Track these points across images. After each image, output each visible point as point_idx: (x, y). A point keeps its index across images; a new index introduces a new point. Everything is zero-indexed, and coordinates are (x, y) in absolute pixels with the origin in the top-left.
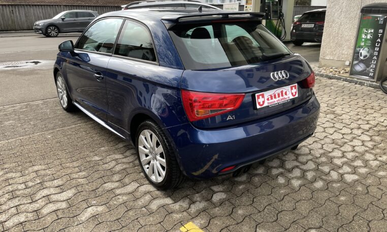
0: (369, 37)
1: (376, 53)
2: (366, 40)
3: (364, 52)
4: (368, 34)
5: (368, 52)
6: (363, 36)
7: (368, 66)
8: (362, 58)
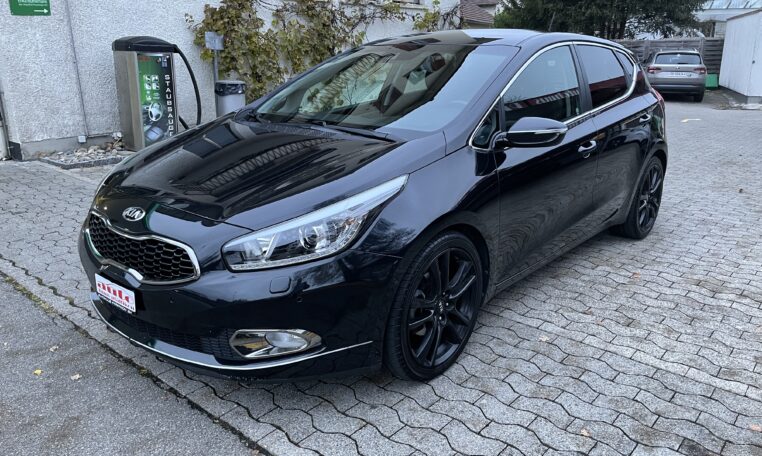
0: (154, 88)
1: (170, 109)
2: (152, 91)
3: (155, 110)
4: (151, 83)
5: (160, 109)
6: (147, 87)
7: (165, 129)
8: (154, 119)
